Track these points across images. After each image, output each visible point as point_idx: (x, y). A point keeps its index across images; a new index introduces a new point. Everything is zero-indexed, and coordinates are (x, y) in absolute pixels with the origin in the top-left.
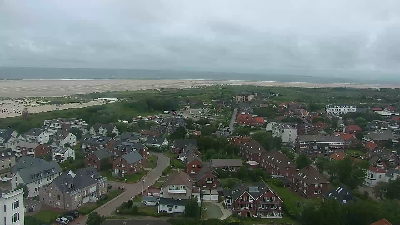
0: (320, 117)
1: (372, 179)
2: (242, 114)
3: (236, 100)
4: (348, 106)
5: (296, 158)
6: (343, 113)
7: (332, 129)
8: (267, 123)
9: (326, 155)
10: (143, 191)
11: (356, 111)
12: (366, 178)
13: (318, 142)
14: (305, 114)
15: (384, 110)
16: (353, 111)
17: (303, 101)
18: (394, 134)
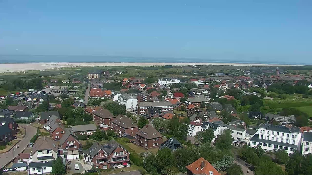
0: (154, 88)
1: (193, 130)
2: (94, 88)
3: (89, 78)
4: (174, 78)
5: (138, 120)
6: (170, 84)
7: (163, 97)
8: (114, 95)
9: (160, 116)
10: (13, 159)
11: (179, 82)
12: (189, 130)
13: (154, 107)
14: (143, 87)
15: (199, 81)
17: (141, 77)
18: (206, 97)
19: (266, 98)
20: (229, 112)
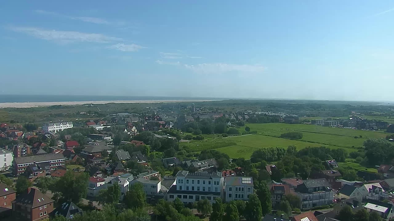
0: (37, 136)
1: (94, 189)
4: (64, 122)
6: (61, 130)
7: (51, 147)
9: (47, 174)
11: (72, 127)
12: (89, 189)
13: (38, 162)
14: (21, 136)
16: (70, 127)
17: (18, 122)
18: (108, 144)
19: (182, 141)
20: (138, 161)
